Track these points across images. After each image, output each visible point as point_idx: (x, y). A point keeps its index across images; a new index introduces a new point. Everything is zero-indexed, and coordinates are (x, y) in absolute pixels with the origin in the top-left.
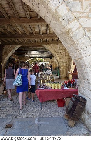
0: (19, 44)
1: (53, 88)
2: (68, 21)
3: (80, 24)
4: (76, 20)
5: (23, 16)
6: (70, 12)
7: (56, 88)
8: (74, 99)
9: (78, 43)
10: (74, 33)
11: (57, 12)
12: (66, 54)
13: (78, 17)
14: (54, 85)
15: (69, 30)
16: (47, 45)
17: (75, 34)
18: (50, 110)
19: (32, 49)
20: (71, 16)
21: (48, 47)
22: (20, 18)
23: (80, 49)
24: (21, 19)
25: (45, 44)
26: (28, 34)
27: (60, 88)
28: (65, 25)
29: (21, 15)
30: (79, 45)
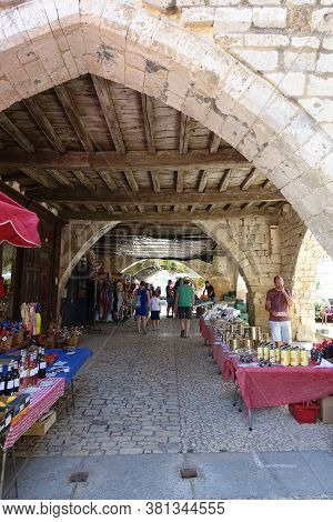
0: (115, 218)
1: (285, 363)
7: (295, 364)
11: (320, 168)
12: (270, 248)
14: (290, 355)
16: (207, 219)
18: (279, 430)
21: (209, 226)
22: (157, 150)
24: (160, 153)
25: (200, 218)
26: (159, 190)
27: (305, 363)
29: (163, 144)
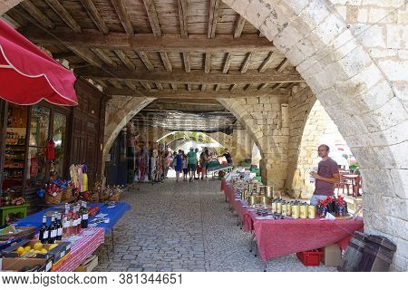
2: (358, 67)
3: (383, 74)
4: (373, 65)
5: (196, 32)
6: (361, 47)
7: (304, 217)
8: (361, 244)
9: (379, 115)
10: (372, 93)
11: (333, 46)
13: (377, 59)
14: (299, 209)
15: (358, 86)
16: (229, 97)
17: (373, 95)
19: (185, 107)
20: (363, 57)
21: (232, 103)
22: (189, 34)
23: (382, 128)
26: (189, 71)
27: (312, 216)
28: (350, 75)
29: (194, 28)
30: (380, 119)
